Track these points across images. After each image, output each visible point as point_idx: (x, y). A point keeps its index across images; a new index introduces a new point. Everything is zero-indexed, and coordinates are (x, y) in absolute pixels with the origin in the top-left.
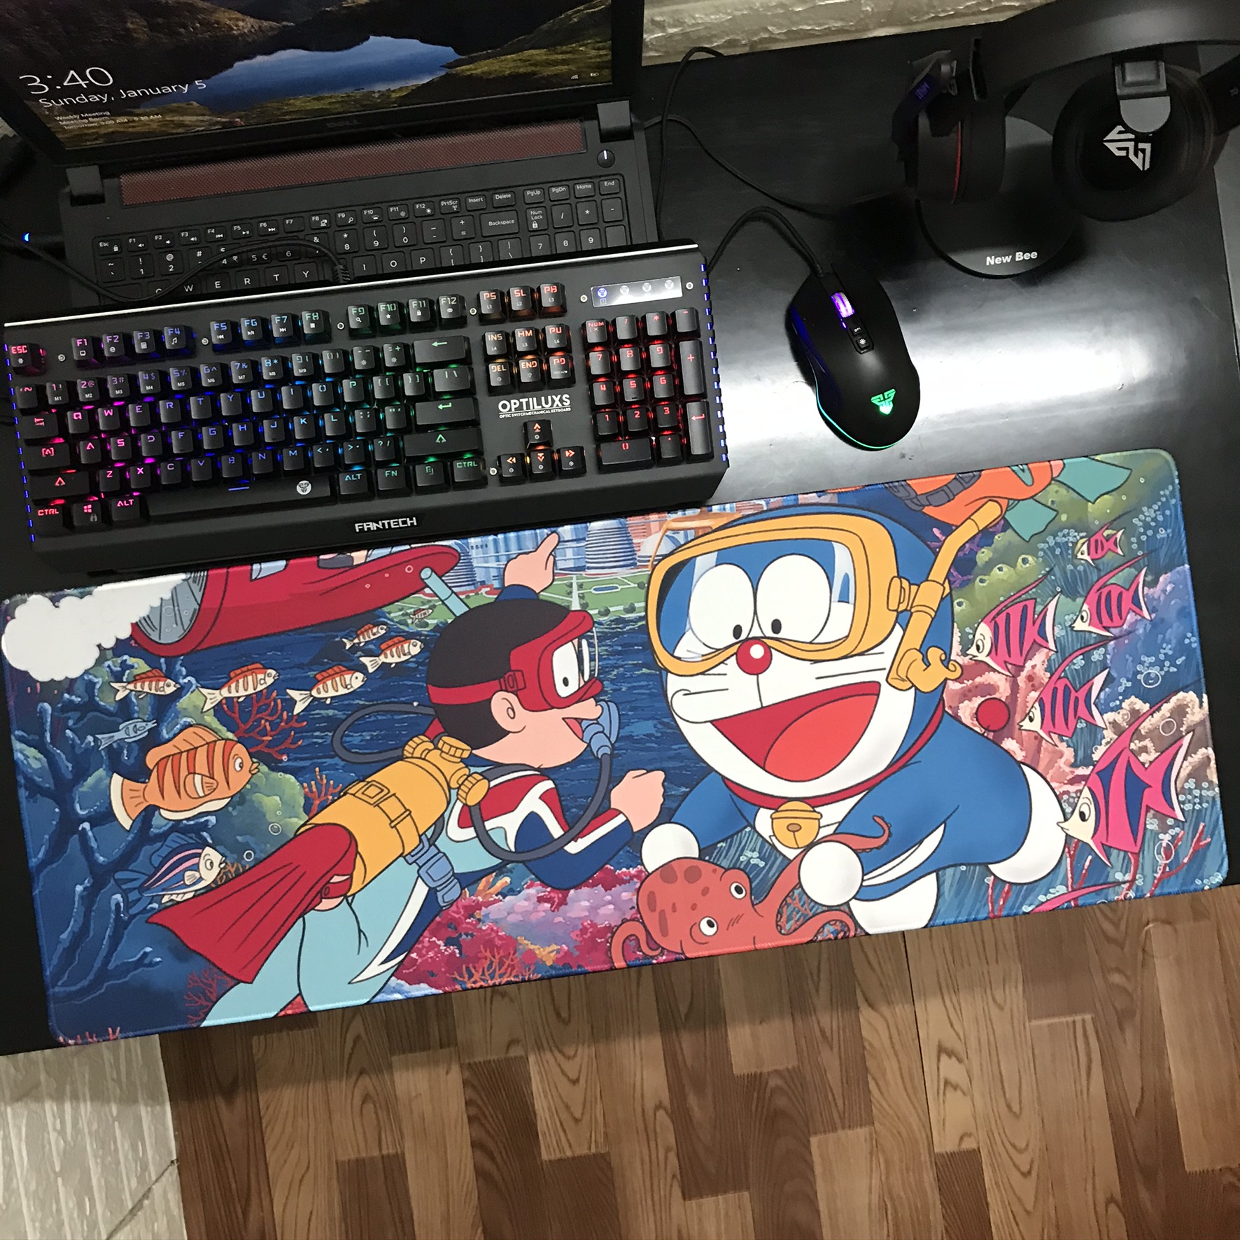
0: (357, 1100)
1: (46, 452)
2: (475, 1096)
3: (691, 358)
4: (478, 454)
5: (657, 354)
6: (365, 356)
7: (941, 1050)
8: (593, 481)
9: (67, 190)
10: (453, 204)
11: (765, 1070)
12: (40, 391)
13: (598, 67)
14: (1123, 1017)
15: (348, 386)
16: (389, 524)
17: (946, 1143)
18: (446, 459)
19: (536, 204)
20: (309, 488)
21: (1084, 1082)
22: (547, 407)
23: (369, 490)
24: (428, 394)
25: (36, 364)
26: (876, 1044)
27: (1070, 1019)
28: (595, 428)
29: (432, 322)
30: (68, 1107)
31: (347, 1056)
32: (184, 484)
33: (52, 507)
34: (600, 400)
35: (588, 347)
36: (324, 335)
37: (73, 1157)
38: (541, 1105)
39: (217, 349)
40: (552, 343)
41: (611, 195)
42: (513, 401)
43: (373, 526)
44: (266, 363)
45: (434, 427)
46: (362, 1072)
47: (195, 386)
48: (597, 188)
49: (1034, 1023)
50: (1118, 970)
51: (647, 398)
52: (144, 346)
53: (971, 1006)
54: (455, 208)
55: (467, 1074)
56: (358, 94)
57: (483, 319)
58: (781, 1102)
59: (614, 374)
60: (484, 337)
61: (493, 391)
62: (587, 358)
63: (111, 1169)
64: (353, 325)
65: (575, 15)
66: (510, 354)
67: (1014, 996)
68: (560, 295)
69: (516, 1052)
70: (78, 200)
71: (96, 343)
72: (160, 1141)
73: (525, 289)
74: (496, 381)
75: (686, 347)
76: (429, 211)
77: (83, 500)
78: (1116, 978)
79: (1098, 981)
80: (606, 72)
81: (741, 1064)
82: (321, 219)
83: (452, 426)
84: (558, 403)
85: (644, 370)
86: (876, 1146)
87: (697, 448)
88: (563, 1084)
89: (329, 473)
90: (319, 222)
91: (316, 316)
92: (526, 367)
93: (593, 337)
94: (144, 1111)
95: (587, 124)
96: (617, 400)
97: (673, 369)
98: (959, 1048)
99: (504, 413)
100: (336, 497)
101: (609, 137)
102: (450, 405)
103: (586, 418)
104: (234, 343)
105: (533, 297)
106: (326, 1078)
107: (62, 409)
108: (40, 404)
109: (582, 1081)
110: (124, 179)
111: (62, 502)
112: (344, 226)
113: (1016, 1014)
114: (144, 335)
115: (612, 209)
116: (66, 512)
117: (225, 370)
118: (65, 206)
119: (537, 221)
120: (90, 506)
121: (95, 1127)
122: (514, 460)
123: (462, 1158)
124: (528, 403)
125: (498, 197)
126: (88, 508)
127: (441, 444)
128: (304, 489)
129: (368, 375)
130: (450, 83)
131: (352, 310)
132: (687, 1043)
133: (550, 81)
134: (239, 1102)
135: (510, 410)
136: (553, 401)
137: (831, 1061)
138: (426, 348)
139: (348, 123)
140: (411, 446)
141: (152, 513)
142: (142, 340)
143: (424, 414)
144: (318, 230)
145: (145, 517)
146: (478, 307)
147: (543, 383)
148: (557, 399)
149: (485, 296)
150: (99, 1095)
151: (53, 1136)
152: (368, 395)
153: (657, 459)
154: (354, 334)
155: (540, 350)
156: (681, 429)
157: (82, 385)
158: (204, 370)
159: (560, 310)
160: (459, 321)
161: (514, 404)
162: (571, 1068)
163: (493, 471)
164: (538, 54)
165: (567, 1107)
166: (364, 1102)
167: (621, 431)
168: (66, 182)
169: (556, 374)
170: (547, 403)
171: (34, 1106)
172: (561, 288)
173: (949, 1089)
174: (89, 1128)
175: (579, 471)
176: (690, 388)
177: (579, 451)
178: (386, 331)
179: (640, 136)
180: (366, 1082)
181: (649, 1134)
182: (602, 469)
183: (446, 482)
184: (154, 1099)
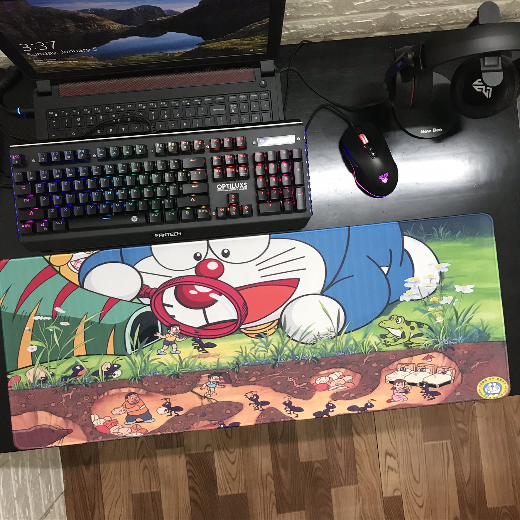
0: (141, 469)
1: (26, 200)
2: (191, 468)
3: (298, 169)
4: (208, 207)
5: (284, 167)
6: (162, 165)
7: (387, 453)
8: (256, 219)
9: (36, 90)
10: (199, 101)
11: (313, 460)
12: (24, 175)
13: (262, 46)
14: (463, 442)
15: (154, 176)
16: (169, 234)
17: (388, 492)
18: (195, 208)
19: (233, 102)
20: (137, 219)
21: (446, 468)
22: (237, 187)
23: (162, 220)
24: (188, 181)
25: (23, 162)
26: (360, 450)
27: (441, 442)
28: (257, 197)
29: (191, 150)
30: (20, 470)
31: (138, 449)
32: (84, 216)
33: (28, 224)
34: (260, 185)
35: (255, 164)
36: (145, 155)
37: (22, 491)
38: (219, 473)
39: (99, 160)
40: (241, 161)
41: (265, 99)
42: (223, 185)
43: (163, 235)
44: (120, 166)
45: (189, 195)
46: (143, 457)
47: (90, 175)
48: (259, 96)
49: (426, 443)
50: (461, 422)
51: (280, 185)
52: (69, 157)
53: (400, 435)
54: (199, 102)
55: (188, 458)
56: (161, 54)
57: (212, 150)
58: (320, 473)
59: (266, 175)
60: (212, 158)
61: (215, 180)
62: (255, 168)
63: (37, 497)
64: (157, 151)
65: (254, 26)
66: (223, 165)
67: (418, 432)
68: (244, 141)
69: (209, 449)
70: (41, 94)
71: (49, 155)
72: (58, 483)
73: (230, 138)
74: (216, 176)
75: (297, 165)
76: (188, 104)
77: (41, 221)
78: (460, 425)
79: (453, 426)
80: (265, 49)
81: (303, 457)
82: (143, 106)
83: (197, 194)
84: (242, 186)
85: (279, 174)
86: (359, 493)
87: (300, 207)
88: (228, 464)
89: (145, 213)
90: (142, 107)
91: (142, 147)
92: (229, 172)
93: (258, 159)
94: (51, 471)
95: (256, 69)
96: (267, 185)
97: (291, 174)
98: (394, 452)
99: (219, 189)
100: (148, 223)
101: (264, 75)
102: (197, 186)
103: (254, 192)
104: (107, 157)
105: (233, 141)
106: (128, 459)
107: (33, 183)
108: (24, 181)
109: (236, 463)
110: (61, 86)
111: (31, 221)
112: (153, 109)
113: (418, 439)
114: (69, 153)
115: (265, 105)
116: (34, 226)
117: (102, 168)
118: (35, 96)
119: (234, 109)
120: (44, 224)
121: (31, 478)
122: (223, 210)
123: (185, 494)
124: (229, 186)
125: (217, 99)
126: (43, 225)
127: (192, 202)
128: (134, 219)
129: (162, 172)
130: (200, 51)
131: (157, 145)
132: (281, 448)
133: (241, 52)
134: (92, 467)
135: (222, 188)
136: (240, 185)
137: (341, 457)
138: (188, 161)
139: (155, 66)
140: (180, 202)
141: (70, 227)
142: (68, 155)
143: (186, 189)
144: (142, 110)
145: (67, 229)
146: (210, 145)
147: (236, 178)
148: (242, 185)
149: (213, 141)
150: (33, 466)
151: (14, 482)
152: (163, 181)
153: (283, 210)
154: (157, 155)
155: (235, 164)
156: (293, 199)
157: (42, 173)
158: (94, 168)
159: (244, 148)
160: (202, 151)
161: (224, 186)
162: (232, 457)
163: (214, 214)
164: (238, 41)
165: (230, 473)
166: (144, 469)
167: (268, 199)
168: (36, 86)
169: (242, 174)
170: (237, 186)
171: (6, 470)
172: (245, 139)
173: (390, 470)
174: (29, 479)
175: (250, 215)
176: (298, 182)
177: (250, 206)
178: (171, 154)
179: (278, 75)
180: (145, 461)
181: (264, 485)
182: (259, 214)
183: (194, 217)
184: (56, 466)
